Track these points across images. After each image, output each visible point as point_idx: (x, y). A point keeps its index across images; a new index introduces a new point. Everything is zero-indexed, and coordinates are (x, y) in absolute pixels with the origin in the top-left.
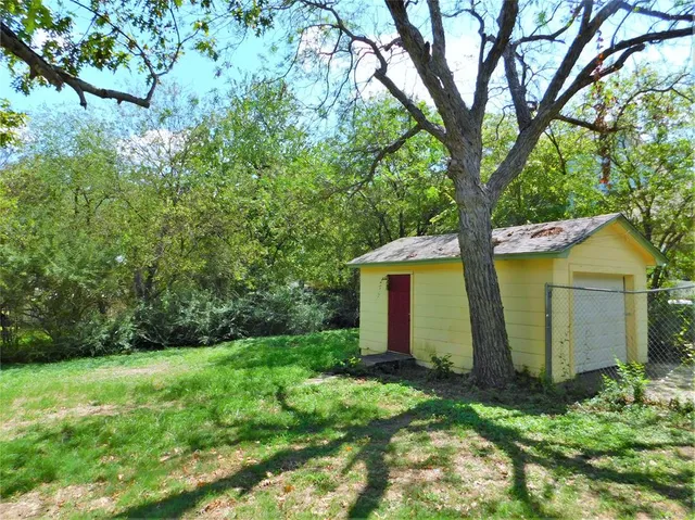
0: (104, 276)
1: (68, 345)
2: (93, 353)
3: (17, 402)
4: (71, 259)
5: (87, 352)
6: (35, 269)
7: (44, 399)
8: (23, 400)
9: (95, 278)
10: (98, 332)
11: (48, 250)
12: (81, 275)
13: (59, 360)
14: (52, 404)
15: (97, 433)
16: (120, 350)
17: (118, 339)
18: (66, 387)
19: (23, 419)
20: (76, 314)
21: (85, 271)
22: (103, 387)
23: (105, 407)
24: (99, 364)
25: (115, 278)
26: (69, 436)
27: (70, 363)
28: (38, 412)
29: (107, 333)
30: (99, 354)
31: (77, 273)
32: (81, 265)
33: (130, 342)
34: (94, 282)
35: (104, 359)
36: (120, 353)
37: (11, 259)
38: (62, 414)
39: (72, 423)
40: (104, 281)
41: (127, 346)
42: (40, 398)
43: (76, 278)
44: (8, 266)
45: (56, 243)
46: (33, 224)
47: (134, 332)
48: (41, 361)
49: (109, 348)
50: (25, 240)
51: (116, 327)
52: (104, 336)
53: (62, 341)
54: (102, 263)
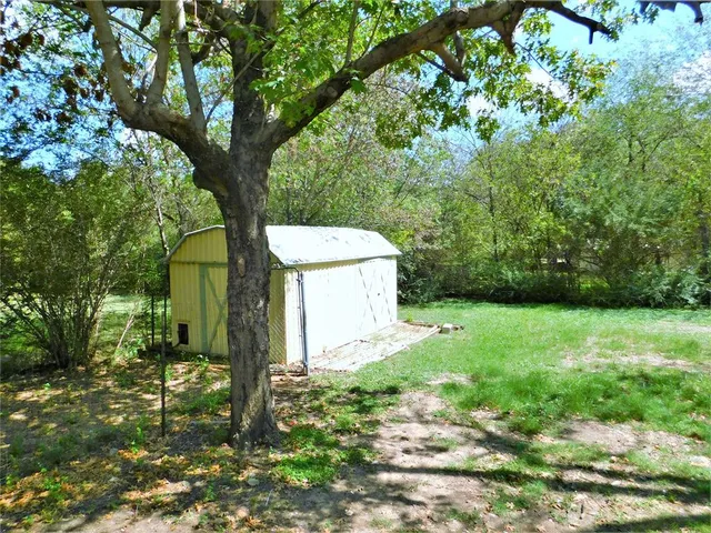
0: (665, 224)
1: (627, 294)
2: (653, 304)
3: (590, 341)
4: (629, 208)
5: (647, 303)
6: (596, 220)
7: (613, 342)
8: (595, 339)
9: (654, 226)
10: (657, 284)
11: (607, 201)
12: (640, 224)
13: (620, 307)
14: (623, 348)
15: (678, 386)
16: (683, 303)
17: (680, 292)
18: (631, 333)
19: (599, 355)
20: (634, 264)
21: (644, 219)
22: (671, 341)
23: (678, 362)
24: (662, 317)
25: (677, 226)
26: (648, 382)
27: (630, 311)
28: (610, 352)
29: (668, 284)
30: (659, 306)
31: (637, 222)
32: (641, 213)
33: (695, 296)
34: (654, 231)
35: (664, 312)
36: (682, 307)
37: (576, 210)
38: (635, 360)
39: (648, 370)
40: (666, 229)
41: (691, 301)
42: (610, 340)
43: (635, 227)
44: (573, 217)
45: (614, 192)
46: (594, 176)
47: (701, 285)
48: (603, 306)
49: (671, 301)
50: (587, 192)
51: (678, 279)
52: (665, 288)
53: (620, 289)
54: (663, 210)
